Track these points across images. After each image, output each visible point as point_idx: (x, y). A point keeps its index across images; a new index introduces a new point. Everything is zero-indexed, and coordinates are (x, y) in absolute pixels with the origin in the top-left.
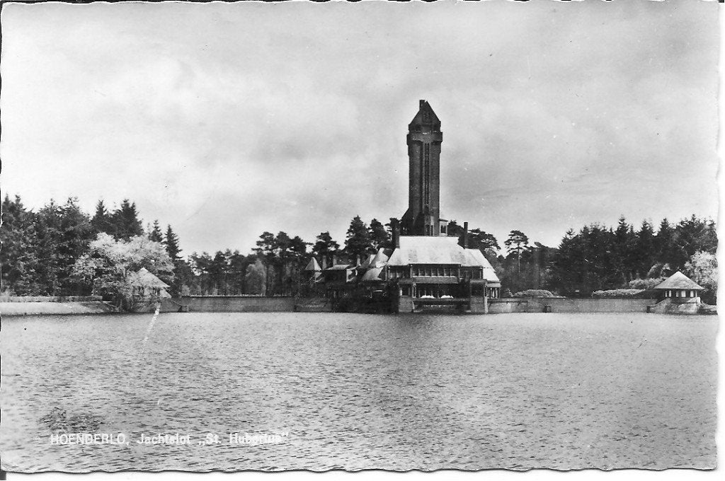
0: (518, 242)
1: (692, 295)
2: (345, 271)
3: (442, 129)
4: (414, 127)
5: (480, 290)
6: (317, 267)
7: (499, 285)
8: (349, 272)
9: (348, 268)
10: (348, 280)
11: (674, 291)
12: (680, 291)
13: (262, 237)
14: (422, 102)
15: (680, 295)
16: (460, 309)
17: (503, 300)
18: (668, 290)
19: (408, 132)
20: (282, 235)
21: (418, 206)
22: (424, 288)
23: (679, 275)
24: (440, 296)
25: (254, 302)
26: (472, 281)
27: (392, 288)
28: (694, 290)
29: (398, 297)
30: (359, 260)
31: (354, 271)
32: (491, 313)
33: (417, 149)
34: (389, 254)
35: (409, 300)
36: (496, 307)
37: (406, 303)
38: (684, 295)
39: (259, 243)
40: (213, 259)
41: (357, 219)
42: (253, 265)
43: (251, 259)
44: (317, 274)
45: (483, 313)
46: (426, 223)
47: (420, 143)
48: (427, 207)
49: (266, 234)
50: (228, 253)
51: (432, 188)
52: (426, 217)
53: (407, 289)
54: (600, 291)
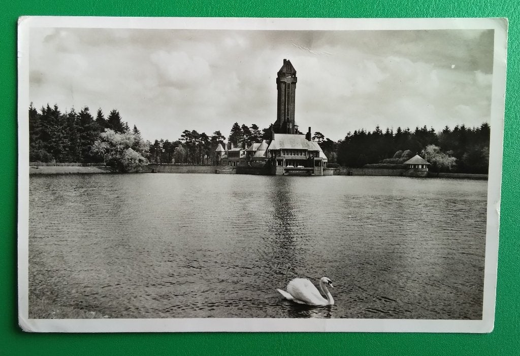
0: (319, 138)
1: (424, 167)
2: (238, 152)
3: (297, 76)
4: (281, 74)
5: (318, 163)
6: (222, 150)
7: (326, 161)
8: (241, 152)
9: (240, 150)
10: (241, 157)
11: (415, 165)
12: (418, 165)
13: (184, 133)
14: (285, 60)
15: (418, 167)
16: (309, 174)
17: (330, 169)
18: (412, 165)
19: (277, 77)
20: (194, 132)
21: (283, 118)
22: (289, 162)
23: (417, 157)
24: (297, 166)
25: (193, 168)
26: (315, 159)
27: (272, 160)
28: (426, 165)
29: (275, 166)
30: (246, 146)
31: (244, 152)
32: (324, 175)
33: (283, 86)
34: (269, 144)
35: (282, 168)
36: (327, 172)
37: (280, 170)
38: (420, 167)
39: (182, 136)
40: (153, 144)
41: (236, 124)
42: (178, 148)
43: (177, 144)
44: (223, 153)
45: (321, 176)
46: (288, 127)
47: (285, 83)
48: (288, 118)
49: (186, 131)
50: (162, 141)
51: (291, 107)
52: (288, 124)
53: (280, 162)
54: (368, 165)
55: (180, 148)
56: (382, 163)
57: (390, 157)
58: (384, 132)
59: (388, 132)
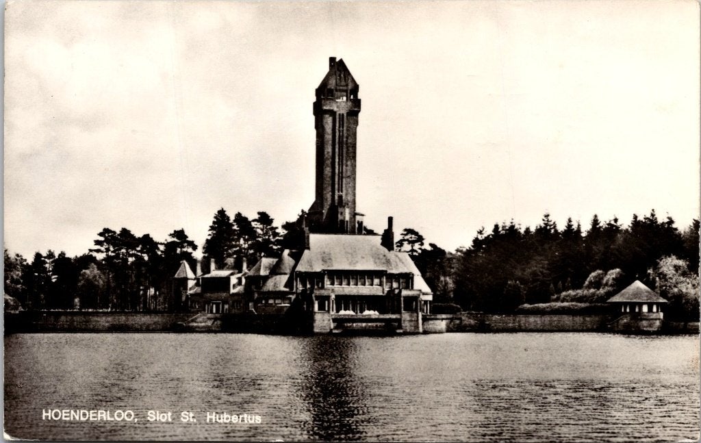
0: (412, 242)
1: (655, 309)
2: (227, 279)
3: (360, 96)
4: (324, 92)
5: (412, 304)
6: (190, 274)
7: (430, 298)
8: (234, 280)
9: (232, 274)
10: (232, 291)
11: (632, 305)
12: (641, 305)
13: (101, 234)
14: (332, 60)
15: (640, 309)
16: (389, 330)
17: (439, 316)
18: (625, 304)
19: (314, 99)
20: (125, 232)
21: (329, 196)
22: (344, 301)
23: (638, 284)
24: (361, 312)
25: (123, 319)
26: (405, 293)
27: (306, 297)
28: (658, 304)
29: (313, 313)
30: (245, 265)
31: (240, 279)
32: (426, 332)
33: (328, 121)
34: (297, 257)
35: (326, 316)
36: (432, 325)
37: (323, 321)
38: (645, 309)
39: (97, 242)
40: (30, 263)
41: (222, 213)
42: (88, 272)
43: (87, 260)
44: (191, 283)
45: (418, 333)
46: (340, 217)
47: (332, 113)
48: (340, 197)
49: (106, 231)
50: (51, 255)
51: (346, 170)
52: (340, 210)
53: (323, 300)
54: (527, 306)
55: (91, 272)
56: (557, 300)
57: (575, 288)
58: (561, 227)
59: (569, 226)
